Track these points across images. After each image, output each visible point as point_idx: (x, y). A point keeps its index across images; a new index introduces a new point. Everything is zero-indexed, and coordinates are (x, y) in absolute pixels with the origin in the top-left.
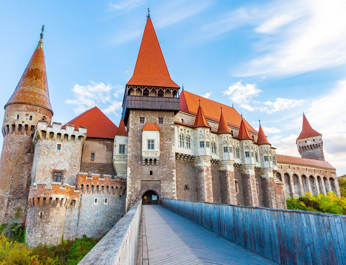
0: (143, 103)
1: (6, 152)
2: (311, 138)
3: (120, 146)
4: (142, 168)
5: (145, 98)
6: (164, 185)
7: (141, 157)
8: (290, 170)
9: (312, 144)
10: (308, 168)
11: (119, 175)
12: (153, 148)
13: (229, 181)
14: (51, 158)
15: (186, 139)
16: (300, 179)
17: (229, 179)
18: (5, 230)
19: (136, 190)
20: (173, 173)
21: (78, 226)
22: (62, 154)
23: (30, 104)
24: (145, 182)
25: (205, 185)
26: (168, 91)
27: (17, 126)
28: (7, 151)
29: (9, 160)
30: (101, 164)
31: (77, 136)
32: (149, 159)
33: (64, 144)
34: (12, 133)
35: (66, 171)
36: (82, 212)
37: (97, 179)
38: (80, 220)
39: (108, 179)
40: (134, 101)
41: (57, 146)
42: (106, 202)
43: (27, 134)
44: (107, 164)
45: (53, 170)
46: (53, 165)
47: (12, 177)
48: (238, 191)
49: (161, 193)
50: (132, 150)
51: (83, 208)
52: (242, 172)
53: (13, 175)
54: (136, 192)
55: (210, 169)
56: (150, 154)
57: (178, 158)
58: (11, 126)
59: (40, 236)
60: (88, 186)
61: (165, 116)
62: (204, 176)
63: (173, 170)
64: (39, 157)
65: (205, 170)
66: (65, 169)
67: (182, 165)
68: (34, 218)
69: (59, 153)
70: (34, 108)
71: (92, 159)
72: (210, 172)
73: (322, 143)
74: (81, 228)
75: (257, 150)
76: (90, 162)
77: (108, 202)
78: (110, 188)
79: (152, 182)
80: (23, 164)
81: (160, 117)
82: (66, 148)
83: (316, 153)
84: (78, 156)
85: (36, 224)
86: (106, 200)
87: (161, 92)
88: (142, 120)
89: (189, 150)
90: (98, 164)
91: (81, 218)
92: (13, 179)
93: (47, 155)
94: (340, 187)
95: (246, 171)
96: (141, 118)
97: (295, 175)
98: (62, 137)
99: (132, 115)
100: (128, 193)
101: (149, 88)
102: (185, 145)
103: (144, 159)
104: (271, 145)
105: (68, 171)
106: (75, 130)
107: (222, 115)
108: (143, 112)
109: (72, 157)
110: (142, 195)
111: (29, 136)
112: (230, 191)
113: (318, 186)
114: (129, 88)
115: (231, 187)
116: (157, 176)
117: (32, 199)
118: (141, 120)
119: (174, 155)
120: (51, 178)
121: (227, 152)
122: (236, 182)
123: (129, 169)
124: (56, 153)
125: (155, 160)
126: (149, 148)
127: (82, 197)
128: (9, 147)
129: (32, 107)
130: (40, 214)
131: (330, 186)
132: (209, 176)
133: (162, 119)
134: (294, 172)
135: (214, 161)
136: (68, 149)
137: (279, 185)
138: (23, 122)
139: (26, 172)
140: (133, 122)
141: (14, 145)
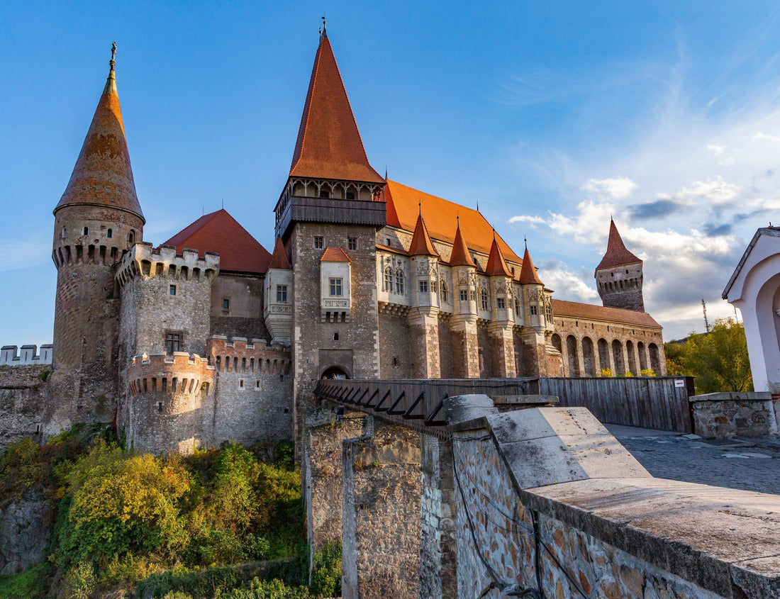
0: (320, 211)
1: (69, 297)
2: (621, 268)
3: (279, 287)
4: (321, 329)
5: (324, 202)
6: (359, 357)
7: (320, 308)
8: (577, 329)
9: (623, 280)
10: (612, 325)
11: (277, 339)
12: (339, 293)
13: (468, 350)
14: (161, 309)
15: (396, 276)
16: (596, 346)
17: (468, 347)
18: (81, 434)
19: (311, 365)
20: (375, 338)
21: (214, 425)
22: (179, 303)
23: (106, 207)
24: (326, 352)
25: (428, 357)
26: (365, 189)
27: (86, 248)
28: (70, 294)
29: (76, 310)
30: (241, 318)
31: (203, 270)
32: (332, 313)
33: (182, 284)
34: (77, 262)
35: (188, 333)
36: (220, 402)
37: (243, 347)
38: (218, 416)
39: (261, 347)
40: (304, 207)
41: (169, 288)
42: (258, 386)
43: (104, 262)
44: (252, 319)
45: (166, 330)
46: (165, 322)
47: (85, 343)
48: (483, 369)
49: (354, 371)
50: (302, 295)
51: (221, 396)
52: (491, 335)
53: (85, 339)
54: (311, 369)
55: (436, 329)
56: (335, 304)
57: (381, 311)
58: (75, 247)
59: (161, 440)
60: (228, 358)
61: (360, 236)
62: (427, 342)
63: (374, 332)
64: (141, 308)
65: (428, 332)
66: (185, 328)
67: (388, 322)
68: (149, 411)
69: (173, 301)
70: (115, 214)
71: (226, 310)
72: (436, 335)
73: (642, 277)
74: (220, 428)
75: (519, 295)
76: (221, 315)
77: (262, 386)
78: (264, 362)
79: (338, 352)
80: (101, 318)
81: (351, 236)
82: (184, 291)
83: (629, 296)
84: (207, 305)
85: (154, 420)
86: (258, 383)
87: (351, 189)
88: (319, 242)
89: (400, 296)
90: (236, 319)
91: (219, 413)
92: (85, 345)
93: (154, 305)
94: (668, 360)
95: (498, 332)
96: (316, 238)
97: (587, 340)
98: (178, 272)
99: (301, 232)
100: (298, 371)
101: (330, 183)
102: (395, 287)
103: (324, 312)
104: (543, 285)
105: (190, 332)
106: (200, 259)
107: (458, 231)
108: (319, 228)
109: (195, 307)
110: (321, 374)
111: (107, 268)
112: (469, 367)
113: (626, 359)
114: (295, 182)
115: (471, 361)
116: (346, 341)
117: (141, 380)
118: (316, 243)
119: (376, 306)
120: (163, 345)
121: (466, 299)
122: (480, 352)
123: (297, 330)
124: (170, 300)
125: (344, 314)
126: (332, 293)
127: (219, 378)
128: (75, 287)
129: (111, 212)
130: (157, 404)
131: (648, 359)
132: (435, 343)
133: (354, 241)
134: (585, 333)
135: (442, 316)
136: (188, 293)
137: (554, 358)
138: (97, 241)
139: (108, 334)
140: (302, 245)
141: (83, 283)
